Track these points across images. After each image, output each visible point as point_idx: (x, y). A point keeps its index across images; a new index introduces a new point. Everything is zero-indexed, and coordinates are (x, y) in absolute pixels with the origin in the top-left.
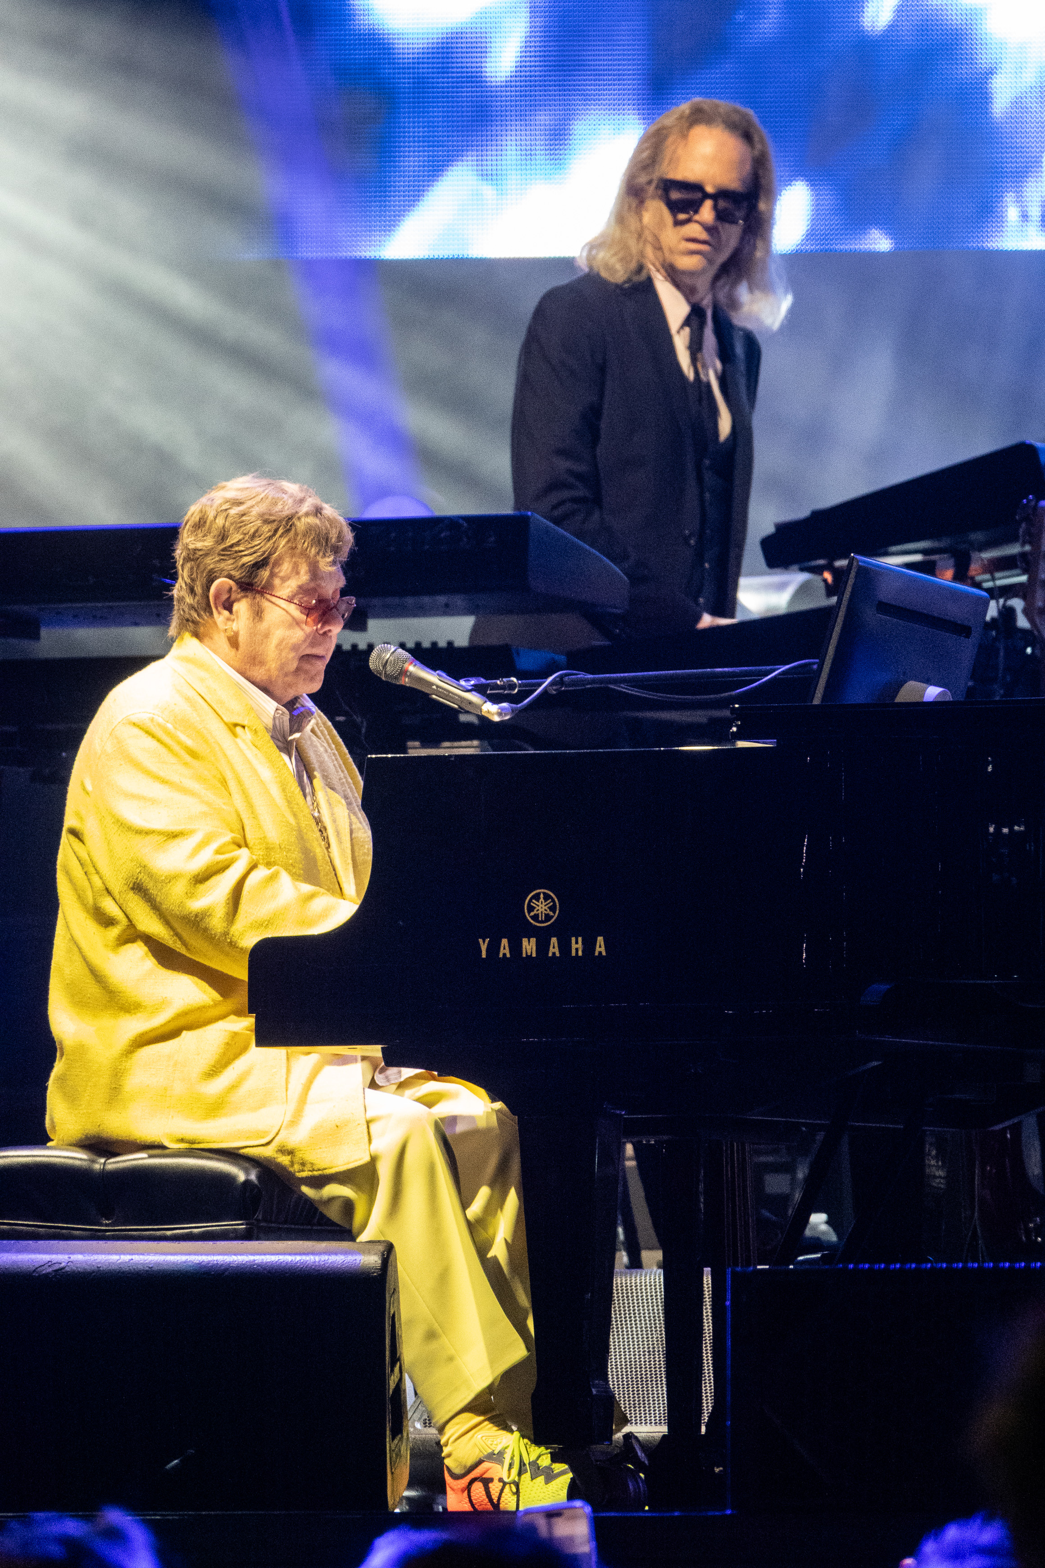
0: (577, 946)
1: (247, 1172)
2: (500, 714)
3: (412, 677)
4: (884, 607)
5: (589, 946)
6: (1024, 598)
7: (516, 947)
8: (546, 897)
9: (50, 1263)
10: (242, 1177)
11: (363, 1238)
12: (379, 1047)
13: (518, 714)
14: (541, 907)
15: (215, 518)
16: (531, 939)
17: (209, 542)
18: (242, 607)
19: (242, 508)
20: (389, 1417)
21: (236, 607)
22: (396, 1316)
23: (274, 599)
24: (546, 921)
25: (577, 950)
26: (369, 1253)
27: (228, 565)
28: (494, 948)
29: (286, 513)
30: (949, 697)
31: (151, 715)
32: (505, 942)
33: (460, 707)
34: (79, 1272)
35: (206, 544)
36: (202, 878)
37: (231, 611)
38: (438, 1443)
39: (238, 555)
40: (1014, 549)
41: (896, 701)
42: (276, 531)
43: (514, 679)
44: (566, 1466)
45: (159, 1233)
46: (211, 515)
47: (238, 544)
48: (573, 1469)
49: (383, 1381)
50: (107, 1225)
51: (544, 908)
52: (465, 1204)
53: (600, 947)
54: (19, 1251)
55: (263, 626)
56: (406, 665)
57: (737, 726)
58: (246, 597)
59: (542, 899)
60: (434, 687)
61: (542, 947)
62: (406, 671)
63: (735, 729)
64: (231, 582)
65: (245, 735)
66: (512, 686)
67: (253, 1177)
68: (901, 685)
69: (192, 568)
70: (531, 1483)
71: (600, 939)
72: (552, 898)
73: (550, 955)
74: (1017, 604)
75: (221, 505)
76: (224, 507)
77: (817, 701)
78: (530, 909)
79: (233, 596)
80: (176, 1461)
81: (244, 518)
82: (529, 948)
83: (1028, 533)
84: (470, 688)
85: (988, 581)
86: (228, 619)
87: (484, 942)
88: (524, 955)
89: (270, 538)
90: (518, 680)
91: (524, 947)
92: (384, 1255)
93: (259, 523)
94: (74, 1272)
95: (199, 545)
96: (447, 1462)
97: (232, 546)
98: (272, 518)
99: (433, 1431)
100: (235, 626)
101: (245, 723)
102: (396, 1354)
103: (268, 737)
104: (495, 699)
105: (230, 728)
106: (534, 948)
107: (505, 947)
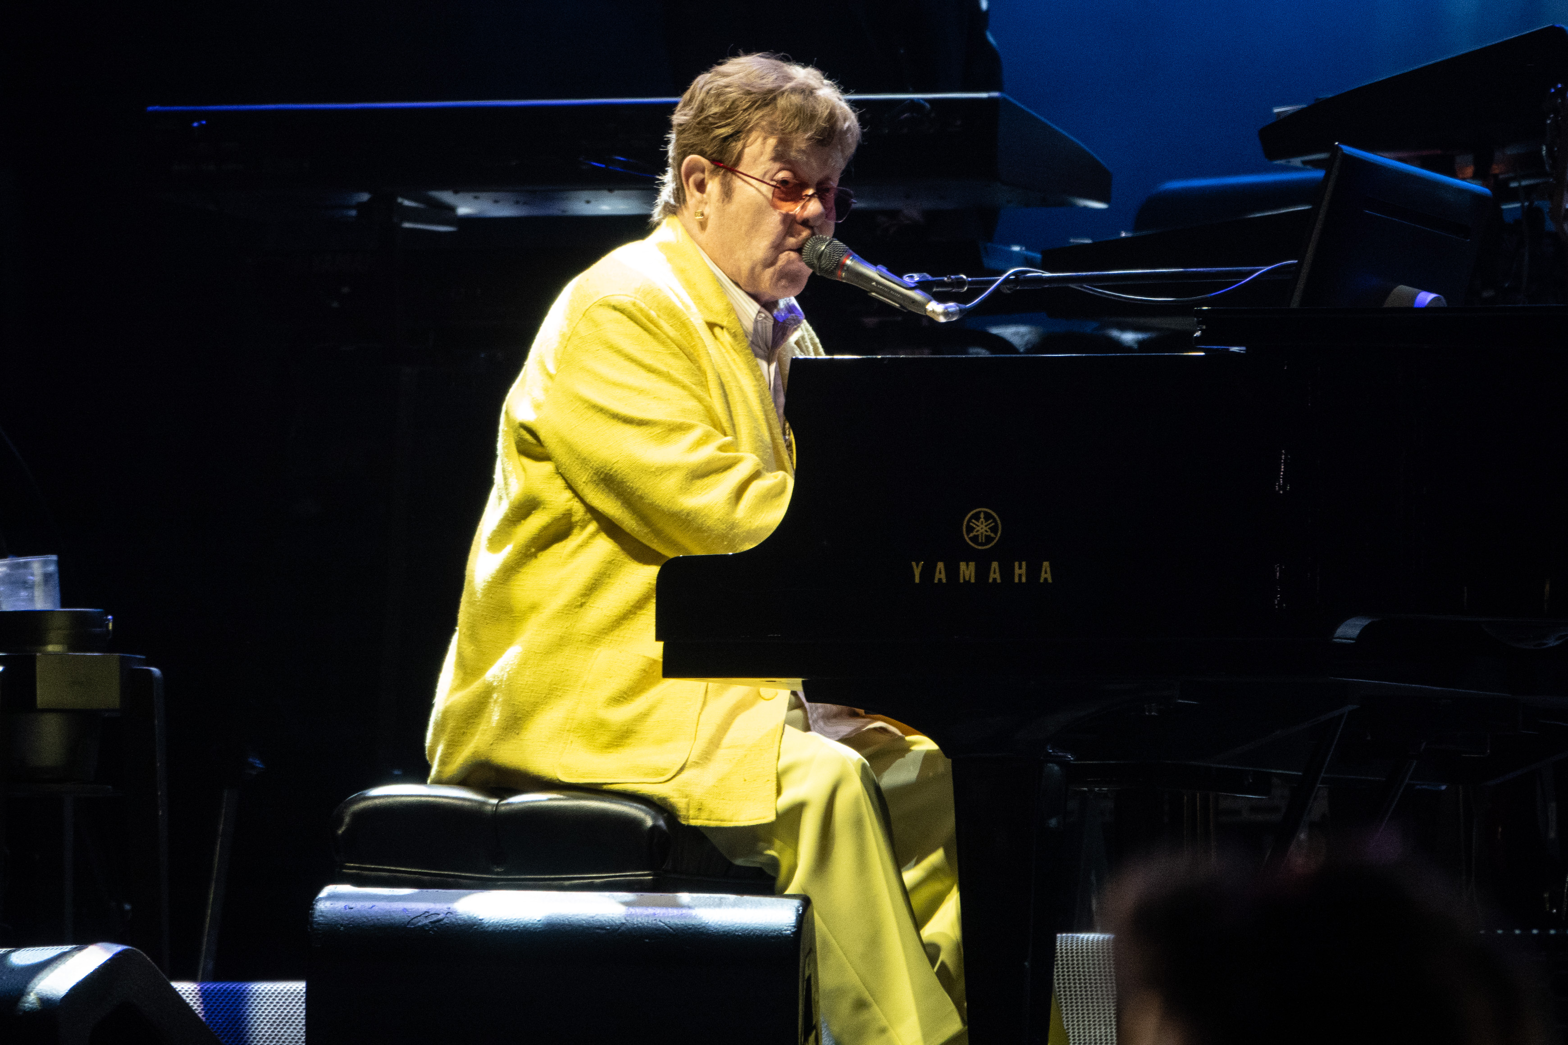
0: (1020, 571)
1: (654, 818)
2: (946, 314)
3: (849, 270)
5: (1034, 572)
7: (953, 572)
8: (988, 517)
9: (427, 914)
10: (649, 822)
13: (965, 314)
14: (982, 528)
16: (970, 563)
21: (708, 187)
22: (812, 979)
23: (744, 178)
25: (1020, 576)
26: (785, 911)
28: (929, 571)
29: (769, 87)
30: (1443, 303)
31: (632, 299)
32: (941, 565)
33: (901, 306)
34: (459, 924)
37: (702, 192)
39: (713, 129)
41: (1385, 306)
42: (754, 103)
43: (961, 277)
47: (713, 116)
50: (498, 873)
51: (985, 528)
53: (1046, 574)
55: (733, 207)
56: (843, 259)
57: (1201, 330)
58: (719, 175)
59: (982, 519)
60: (874, 284)
61: (982, 572)
62: (844, 265)
63: (1199, 335)
64: (704, 160)
66: (962, 283)
67: (661, 823)
68: (1389, 289)
71: (1046, 564)
72: (993, 517)
73: (991, 581)
77: (1295, 304)
78: (970, 529)
79: (706, 174)
82: (967, 573)
84: (913, 285)
86: (700, 201)
87: (917, 566)
88: (962, 581)
90: (968, 277)
91: (961, 572)
92: (798, 911)
94: (453, 923)
97: (707, 118)
98: (755, 90)
101: (724, 324)
102: (812, 1020)
103: (746, 341)
104: (941, 298)
105: (711, 326)
106: (973, 574)
107: (940, 573)
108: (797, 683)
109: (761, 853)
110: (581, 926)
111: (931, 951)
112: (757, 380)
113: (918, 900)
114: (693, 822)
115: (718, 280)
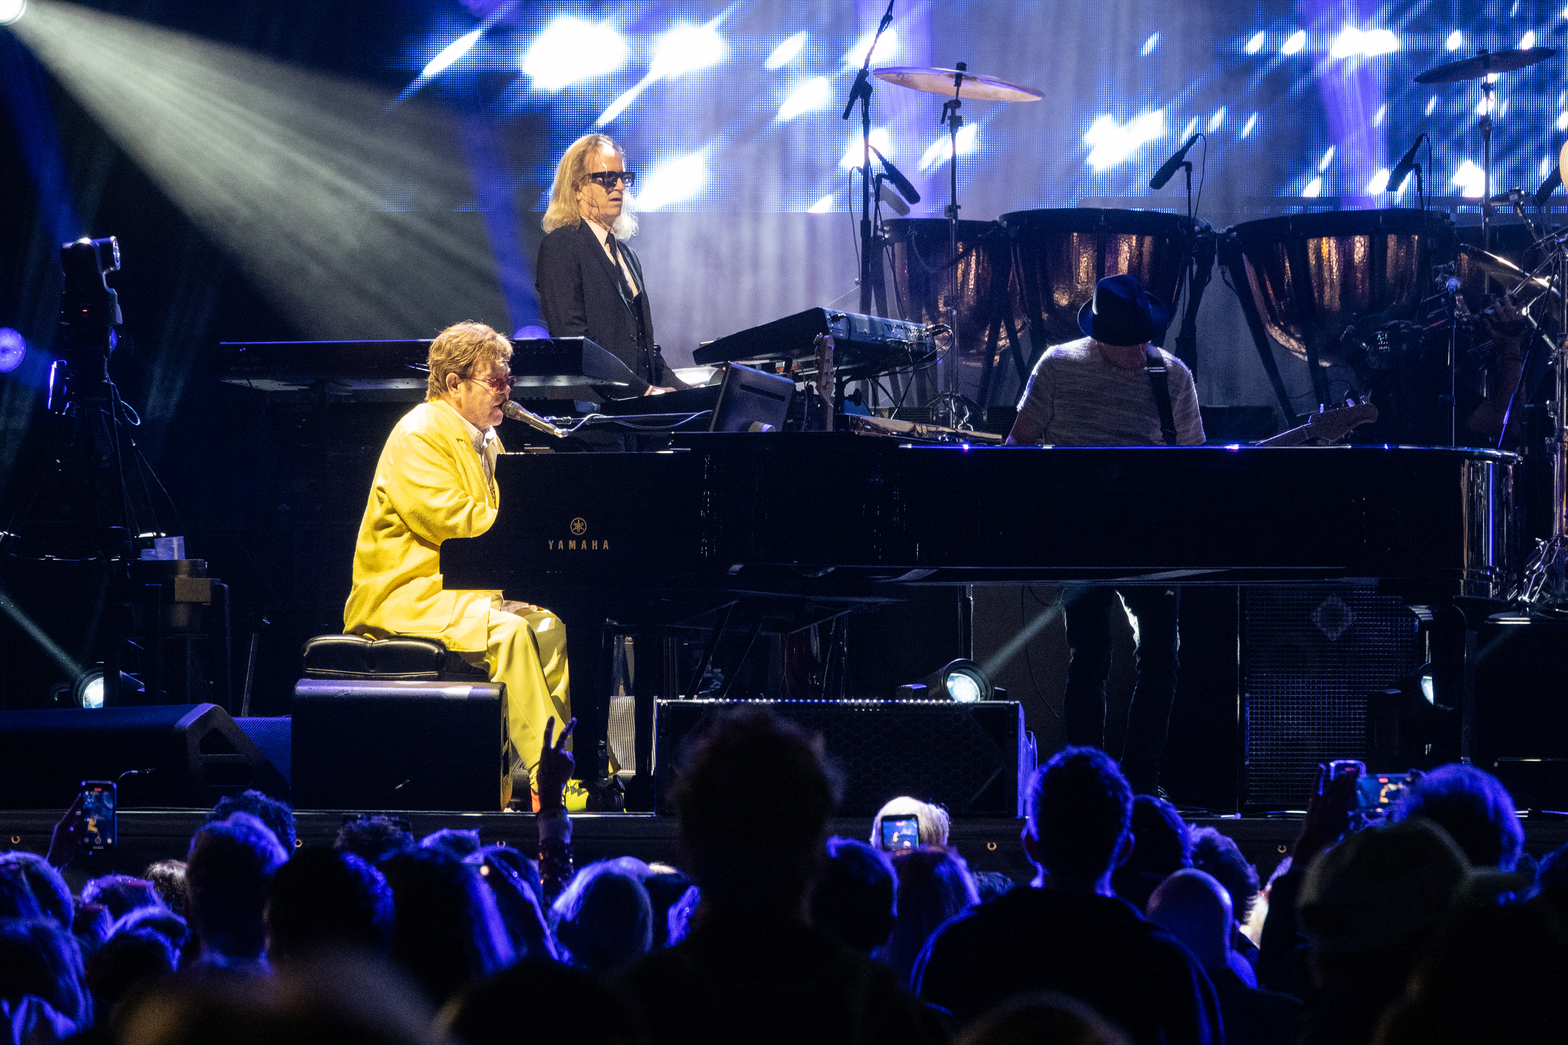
0: (595, 545)
1: (439, 649)
2: (562, 434)
3: (522, 416)
4: (743, 387)
5: (600, 545)
6: (817, 381)
7: (566, 545)
8: (581, 521)
9: (343, 691)
10: (436, 651)
11: (493, 680)
12: (501, 591)
13: (571, 434)
14: (578, 526)
15: (446, 345)
16: (573, 541)
17: (443, 357)
18: (462, 386)
19: (458, 339)
20: (502, 766)
21: (459, 386)
23: (476, 381)
24: (580, 532)
25: (595, 546)
26: (494, 688)
27: (453, 367)
28: (556, 545)
29: (479, 340)
30: (774, 430)
31: (423, 430)
32: (561, 542)
33: (543, 430)
34: (356, 696)
35: (442, 357)
36: (454, 512)
37: (457, 388)
38: (528, 778)
39: (458, 362)
40: (812, 358)
41: (749, 431)
42: (475, 349)
43: (570, 418)
44: (585, 789)
45: (397, 677)
46: (444, 343)
47: (457, 356)
48: (588, 790)
49: (499, 749)
50: (372, 673)
51: (580, 526)
52: (543, 666)
53: (606, 546)
54: (329, 685)
55: (473, 393)
56: (518, 410)
57: (672, 442)
58: (463, 381)
59: (579, 522)
60: (532, 421)
61: (579, 545)
62: (518, 414)
63: (670, 443)
64: (455, 375)
65: (463, 444)
66: (569, 421)
67: (442, 651)
68: (751, 423)
69: (436, 369)
70: (571, 796)
71: (606, 542)
72: (583, 522)
73: (582, 549)
74: (814, 384)
75: (448, 338)
76: (449, 340)
77: (711, 431)
78: (573, 527)
79: (457, 381)
80: (401, 785)
81: (459, 344)
82: (572, 545)
83: (819, 350)
84: (549, 422)
85: (800, 372)
86: (456, 393)
87: (551, 542)
88: (570, 549)
89: (471, 353)
91: (570, 545)
93: (466, 346)
95: (439, 358)
96: (532, 786)
97: (454, 358)
98: (472, 343)
99: (526, 771)
100: (459, 396)
101: (463, 439)
103: (472, 446)
104: (561, 426)
105: (458, 440)
106: (575, 545)
107: (561, 545)
108: (500, 593)
109: (482, 661)
110: (418, 697)
111: (555, 700)
112: (477, 462)
113: (550, 681)
114: (452, 650)
115: (460, 419)
